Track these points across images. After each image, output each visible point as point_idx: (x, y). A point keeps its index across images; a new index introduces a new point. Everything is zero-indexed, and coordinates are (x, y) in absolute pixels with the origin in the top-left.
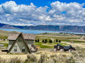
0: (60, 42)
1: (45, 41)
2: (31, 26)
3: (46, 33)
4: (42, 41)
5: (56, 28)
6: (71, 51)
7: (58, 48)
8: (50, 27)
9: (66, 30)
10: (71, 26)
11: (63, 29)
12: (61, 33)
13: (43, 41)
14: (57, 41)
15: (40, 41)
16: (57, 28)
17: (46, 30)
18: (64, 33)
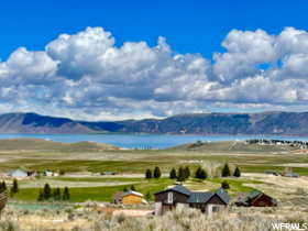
2: (146, 121)
5: (237, 123)
8: (216, 123)
9: (275, 131)
10: (290, 114)
11: (263, 125)
12: (252, 142)
15: (162, 175)
16: (240, 124)
17: (201, 131)
18: (266, 141)
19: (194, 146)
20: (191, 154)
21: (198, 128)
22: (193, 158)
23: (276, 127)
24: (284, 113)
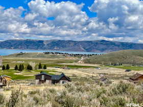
0: (45, 68)
1: (20, 68)
3: (22, 54)
4: (14, 68)
5: (39, 44)
6: (63, 83)
7: (43, 79)
8: (28, 44)
9: (55, 48)
12: (46, 53)
13: (16, 68)
14: (40, 67)
17: (21, 48)
18: (52, 53)
19: (19, 54)
20: (18, 58)
21: (20, 47)
22: (19, 60)
23: (56, 46)
24: (60, 41)
